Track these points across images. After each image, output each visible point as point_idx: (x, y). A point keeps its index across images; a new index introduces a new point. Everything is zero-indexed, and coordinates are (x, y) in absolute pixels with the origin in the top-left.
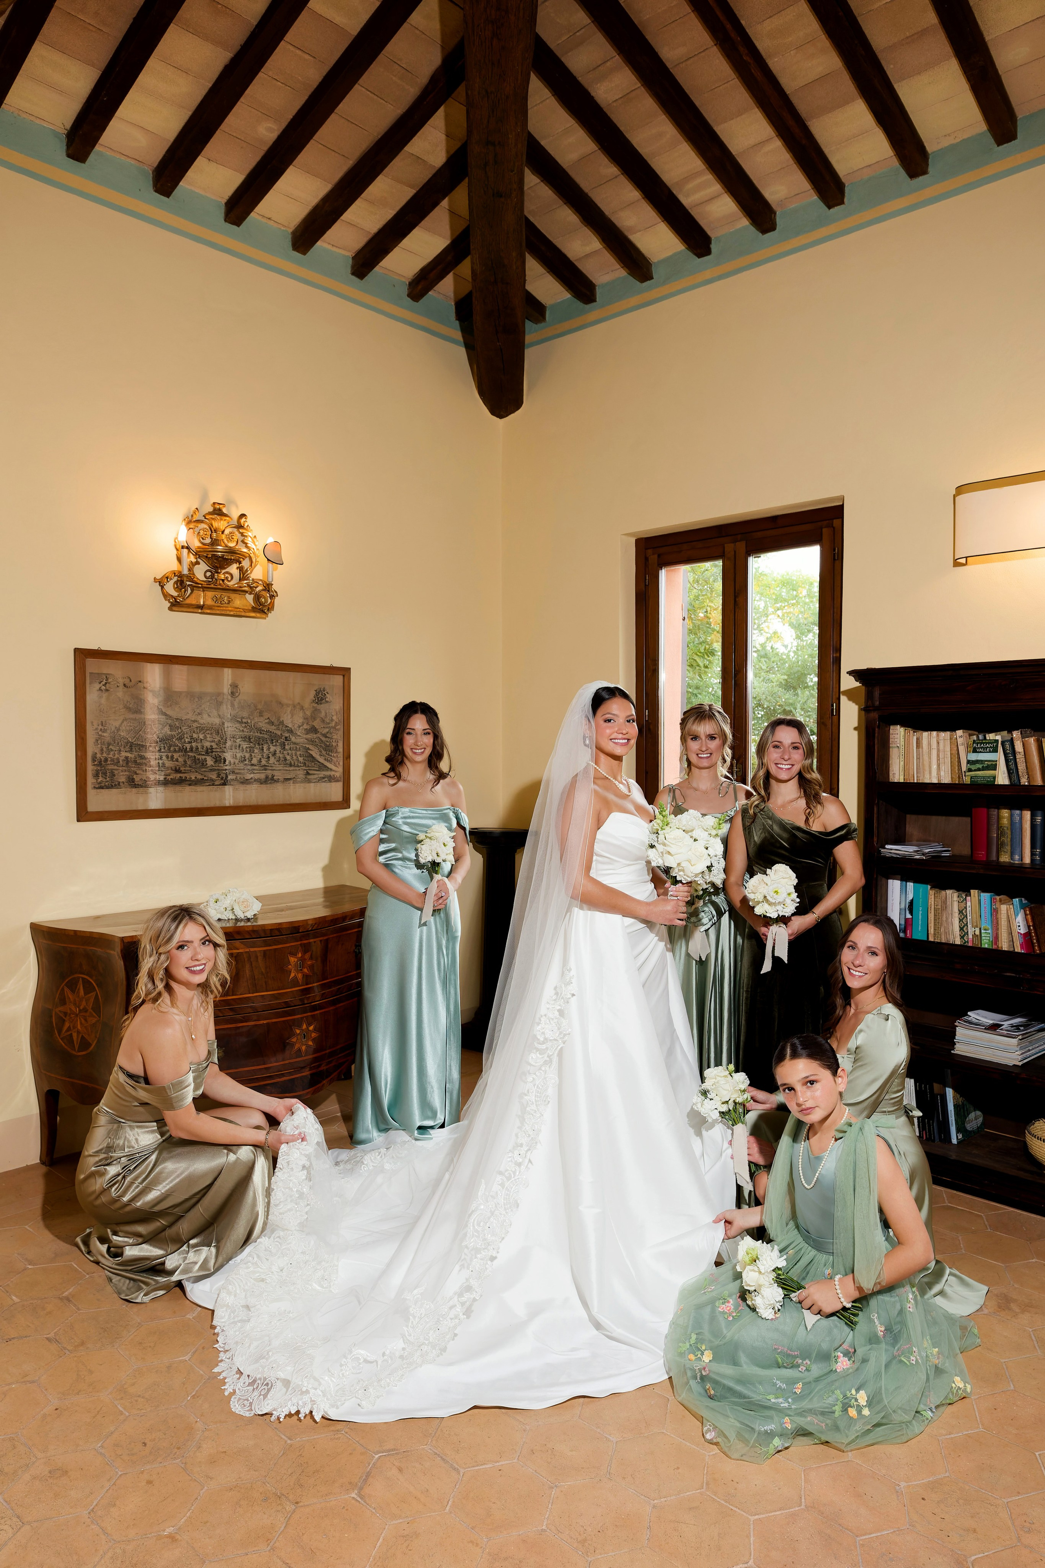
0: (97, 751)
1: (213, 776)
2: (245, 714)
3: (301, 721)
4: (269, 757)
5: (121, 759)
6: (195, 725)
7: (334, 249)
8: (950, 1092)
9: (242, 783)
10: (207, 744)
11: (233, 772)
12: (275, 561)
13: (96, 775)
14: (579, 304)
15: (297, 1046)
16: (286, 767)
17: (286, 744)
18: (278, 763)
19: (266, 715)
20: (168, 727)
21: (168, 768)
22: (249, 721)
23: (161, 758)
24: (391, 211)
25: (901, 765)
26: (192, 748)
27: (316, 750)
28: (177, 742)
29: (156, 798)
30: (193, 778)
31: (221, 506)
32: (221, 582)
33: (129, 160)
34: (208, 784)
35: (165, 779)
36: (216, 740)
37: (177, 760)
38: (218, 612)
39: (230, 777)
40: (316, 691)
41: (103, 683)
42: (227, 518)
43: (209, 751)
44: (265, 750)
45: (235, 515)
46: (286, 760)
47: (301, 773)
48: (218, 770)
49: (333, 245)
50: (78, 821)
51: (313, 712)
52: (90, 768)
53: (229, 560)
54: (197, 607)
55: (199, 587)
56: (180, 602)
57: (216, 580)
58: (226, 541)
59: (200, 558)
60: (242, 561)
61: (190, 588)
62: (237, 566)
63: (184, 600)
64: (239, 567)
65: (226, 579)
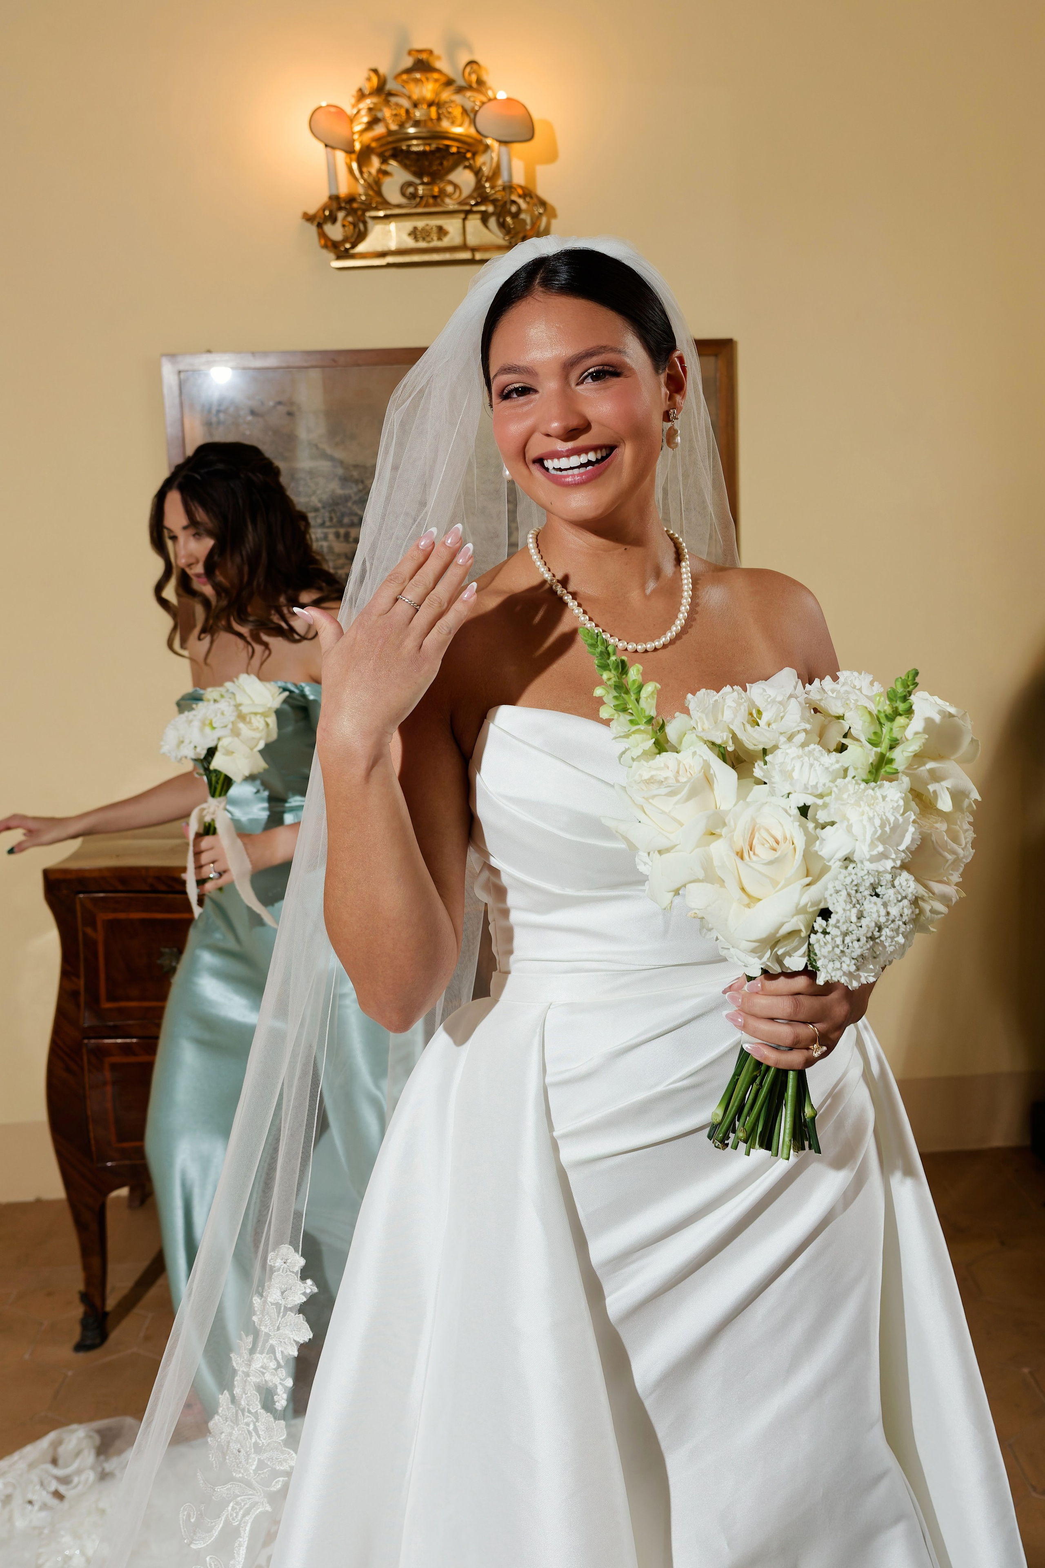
20: (337, 482)
23: (325, 538)
28: (355, 507)
31: (430, 55)
32: (433, 200)
45: (454, 67)
53: (438, 155)
54: (383, 254)
55: (386, 217)
56: (347, 250)
57: (421, 198)
58: (435, 121)
59: (393, 163)
60: (474, 154)
61: (365, 223)
62: (466, 167)
63: (354, 246)
64: (469, 167)
65: (443, 193)
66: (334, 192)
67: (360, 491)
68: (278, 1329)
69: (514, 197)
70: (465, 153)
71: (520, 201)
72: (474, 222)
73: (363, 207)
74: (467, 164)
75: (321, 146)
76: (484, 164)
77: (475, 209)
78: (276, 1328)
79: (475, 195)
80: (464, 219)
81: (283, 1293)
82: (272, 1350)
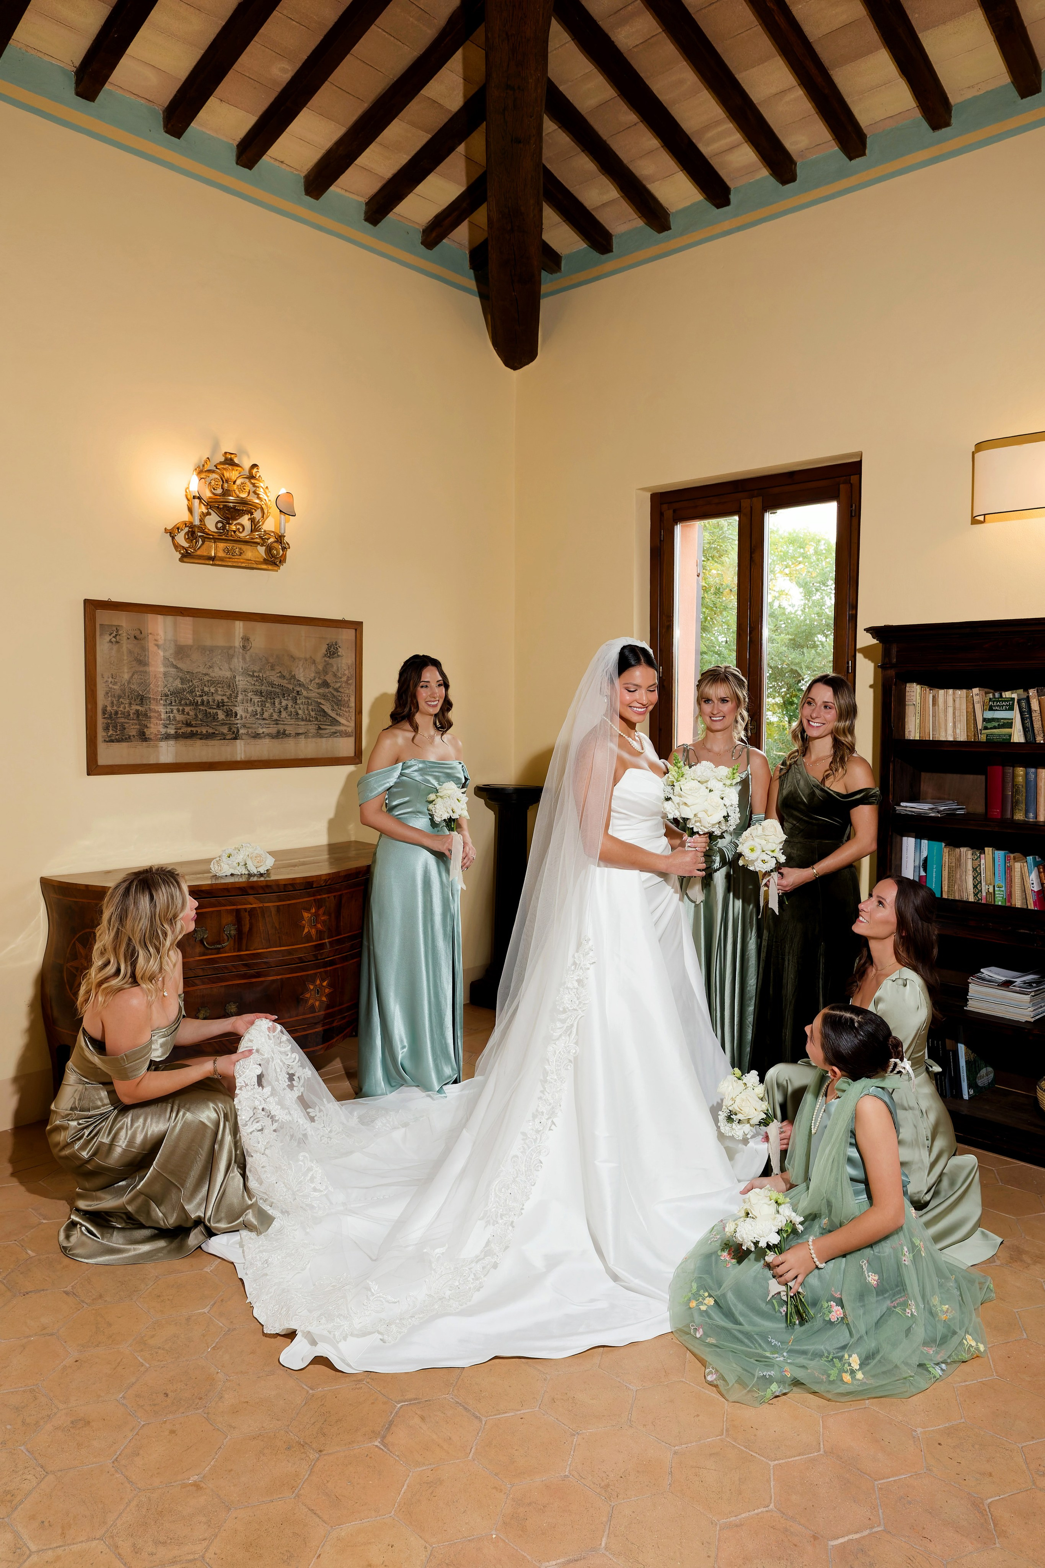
0: (108, 704)
1: (225, 730)
2: (256, 668)
3: (313, 675)
4: (280, 712)
5: (132, 712)
6: (206, 678)
7: (347, 194)
8: (962, 1048)
9: (254, 737)
10: (218, 698)
11: (244, 726)
12: (287, 512)
13: (107, 729)
14: (595, 254)
15: (311, 1002)
16: (298, 721)
17: (298, 698)
18: (289, 717)
19: (278, 669)
20: (179, 680)
21: (178, 722)
22: (261, 675)
23: (172, 711)
24: (405, 156)
25: (917, 723)
26: (203, 702)
27: (328, 705)
28: (188, 695)
29: (167, 752)
30: (204, 732)
31: (233, 456)
32: (233, 533)
33: (139, 99)
34: (219, 738)
35: (176, 732)
36: (227, 694)
37: (188, 714)
38: (230, 564)
39: (242, 731)
40: (328, 645)
41: (114, 635)
42: (239, 468)
43: (220, 705)
44: (276, 704)
45: (247, 464)
46: (297, 714)
47: (312, 728)
48: (230, 724)
49: (346, 190)
50: (88, 774)
51: (325, 666)
52: (100, 721)
54: (209, 558)
55: (212, 538)
56: (191, 553)
57: (227, 531)
58: (237, 492)
59: (213, 510)
60: (254, 511)
63: (195, 551)
65: (237, 530)
74: (250, 515)
77: (254, 541)
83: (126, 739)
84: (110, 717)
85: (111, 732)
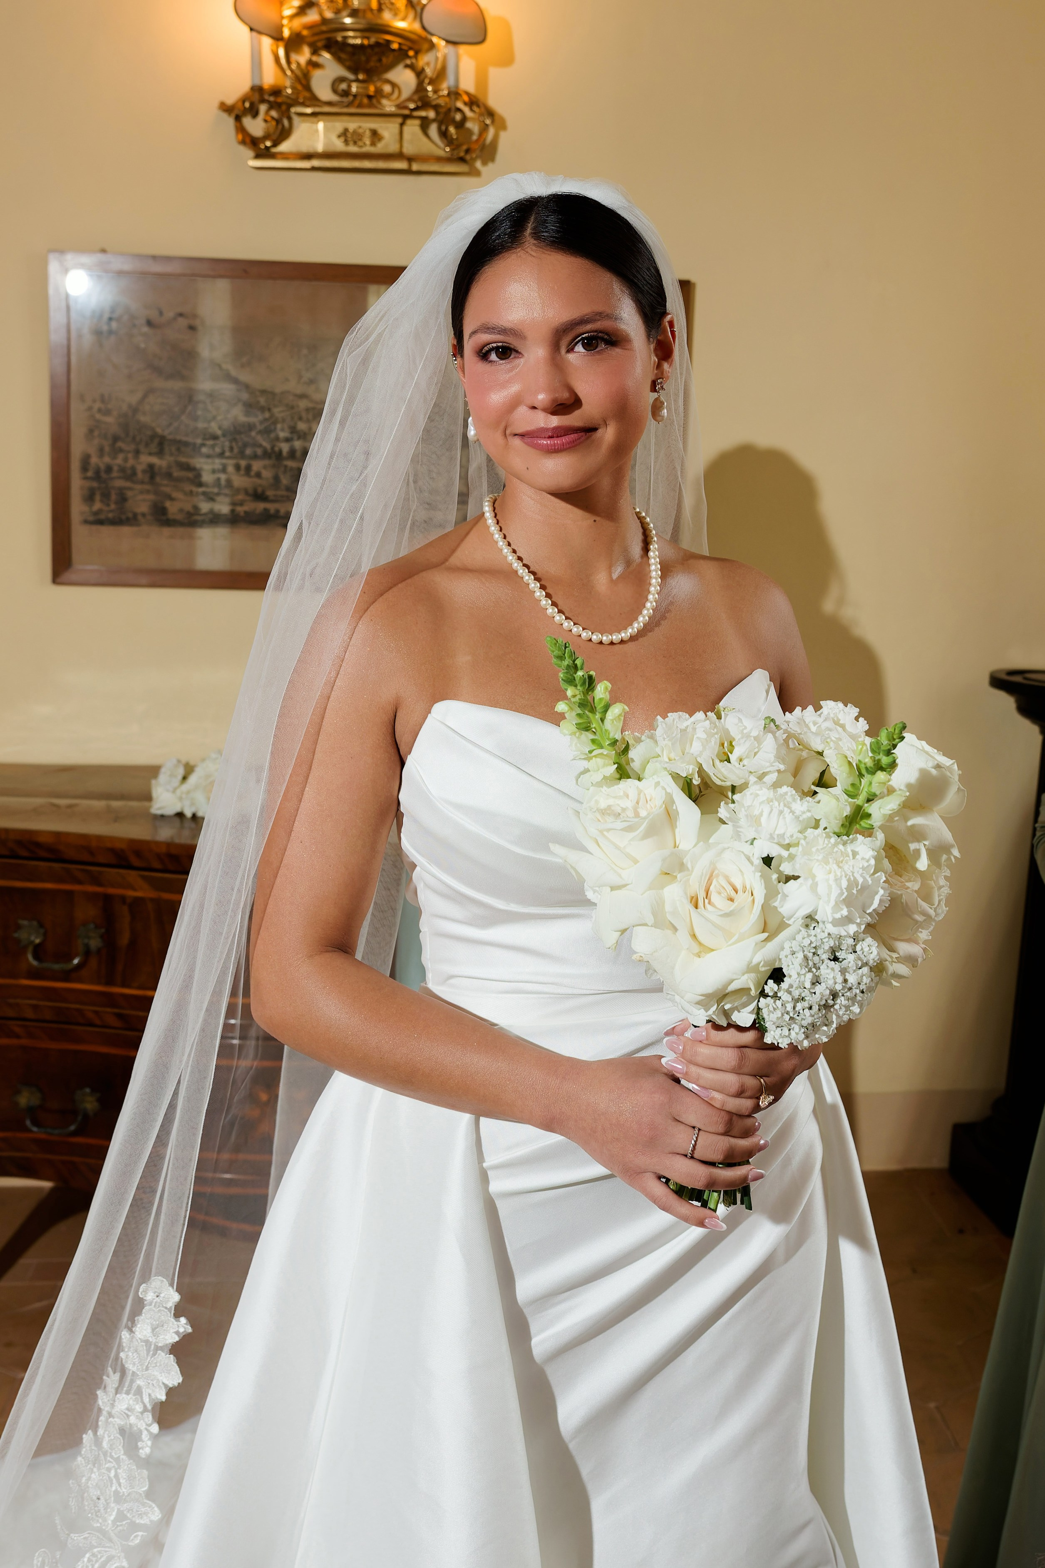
0: (92, 451)
5: (140, 468)
6: (303, 404)
13: (89, 498)
20: (243, 407)
21: (237, 490)
23: (225, 470)
26: (292, 451)
28: (256, 436)
35: (233, 511)
37: (258, 475)
50: (56, 583)
52: (78, 485)
53: (376, 50)
54: (308, 156)
55: (314, 114)
56: (267, 148)
57: (355, 96)
58: (375, 12)
59: (327, 55)
60: (417, 52)
61: (290, 119)
62: (407, 66)
63: (276, 144)
64: (411, 67)
65: (379, 93)
66: (257, 83)
67: (266, 420)
68: (147, 1369)
69: (460, 105)
70: (407, 51)
71: (466, 110)
72: (412, 128)
73: (289, 101)
74: (408, 62)
75: (246, 29)
76: (428, 64)
77: (416, 114)
78: (144, 1367)
79: (416, 97)
80: (402, 125)
81: (153, 1330)
82: (139, 1392)
83: (128, 519)
84: (97, 476)
85: (97, 506)
